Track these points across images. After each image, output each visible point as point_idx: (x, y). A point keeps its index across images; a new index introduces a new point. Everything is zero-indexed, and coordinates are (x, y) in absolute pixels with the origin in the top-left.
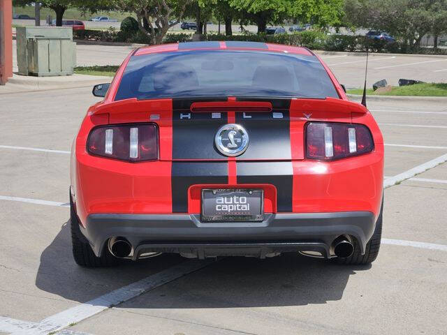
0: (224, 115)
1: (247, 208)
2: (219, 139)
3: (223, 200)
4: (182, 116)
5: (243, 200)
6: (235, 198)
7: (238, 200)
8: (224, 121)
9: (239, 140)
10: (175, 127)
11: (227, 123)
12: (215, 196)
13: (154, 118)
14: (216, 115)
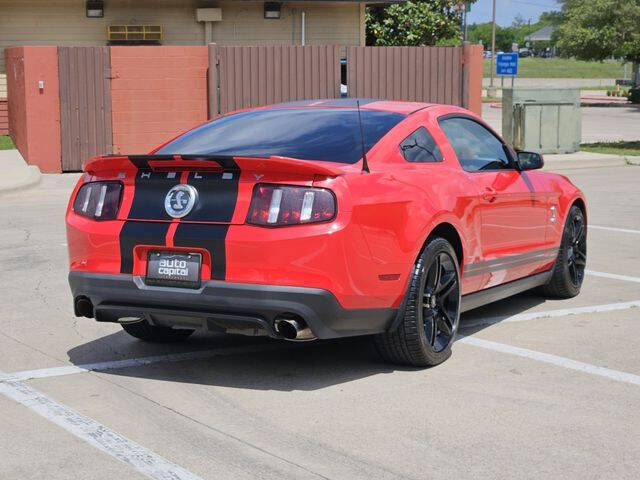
0: (178, 176)
1: (185, 273)
2: (168, 198)
3: (166, 263)
4: (143, 175)
5: (183, 265)
6: (176, 261)
7: (178, 264)
8: (176, 181)
9: (185, 202)
10: (137, 186)
11: (179, 183)
12: (159, 259)
13: (121, 176)
14: (171, 175)
